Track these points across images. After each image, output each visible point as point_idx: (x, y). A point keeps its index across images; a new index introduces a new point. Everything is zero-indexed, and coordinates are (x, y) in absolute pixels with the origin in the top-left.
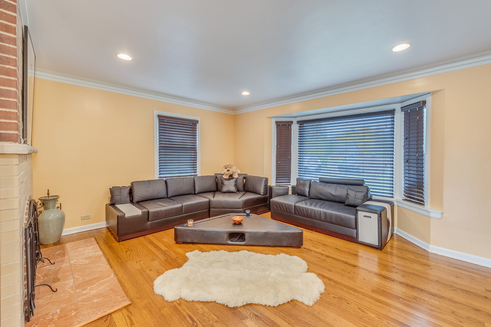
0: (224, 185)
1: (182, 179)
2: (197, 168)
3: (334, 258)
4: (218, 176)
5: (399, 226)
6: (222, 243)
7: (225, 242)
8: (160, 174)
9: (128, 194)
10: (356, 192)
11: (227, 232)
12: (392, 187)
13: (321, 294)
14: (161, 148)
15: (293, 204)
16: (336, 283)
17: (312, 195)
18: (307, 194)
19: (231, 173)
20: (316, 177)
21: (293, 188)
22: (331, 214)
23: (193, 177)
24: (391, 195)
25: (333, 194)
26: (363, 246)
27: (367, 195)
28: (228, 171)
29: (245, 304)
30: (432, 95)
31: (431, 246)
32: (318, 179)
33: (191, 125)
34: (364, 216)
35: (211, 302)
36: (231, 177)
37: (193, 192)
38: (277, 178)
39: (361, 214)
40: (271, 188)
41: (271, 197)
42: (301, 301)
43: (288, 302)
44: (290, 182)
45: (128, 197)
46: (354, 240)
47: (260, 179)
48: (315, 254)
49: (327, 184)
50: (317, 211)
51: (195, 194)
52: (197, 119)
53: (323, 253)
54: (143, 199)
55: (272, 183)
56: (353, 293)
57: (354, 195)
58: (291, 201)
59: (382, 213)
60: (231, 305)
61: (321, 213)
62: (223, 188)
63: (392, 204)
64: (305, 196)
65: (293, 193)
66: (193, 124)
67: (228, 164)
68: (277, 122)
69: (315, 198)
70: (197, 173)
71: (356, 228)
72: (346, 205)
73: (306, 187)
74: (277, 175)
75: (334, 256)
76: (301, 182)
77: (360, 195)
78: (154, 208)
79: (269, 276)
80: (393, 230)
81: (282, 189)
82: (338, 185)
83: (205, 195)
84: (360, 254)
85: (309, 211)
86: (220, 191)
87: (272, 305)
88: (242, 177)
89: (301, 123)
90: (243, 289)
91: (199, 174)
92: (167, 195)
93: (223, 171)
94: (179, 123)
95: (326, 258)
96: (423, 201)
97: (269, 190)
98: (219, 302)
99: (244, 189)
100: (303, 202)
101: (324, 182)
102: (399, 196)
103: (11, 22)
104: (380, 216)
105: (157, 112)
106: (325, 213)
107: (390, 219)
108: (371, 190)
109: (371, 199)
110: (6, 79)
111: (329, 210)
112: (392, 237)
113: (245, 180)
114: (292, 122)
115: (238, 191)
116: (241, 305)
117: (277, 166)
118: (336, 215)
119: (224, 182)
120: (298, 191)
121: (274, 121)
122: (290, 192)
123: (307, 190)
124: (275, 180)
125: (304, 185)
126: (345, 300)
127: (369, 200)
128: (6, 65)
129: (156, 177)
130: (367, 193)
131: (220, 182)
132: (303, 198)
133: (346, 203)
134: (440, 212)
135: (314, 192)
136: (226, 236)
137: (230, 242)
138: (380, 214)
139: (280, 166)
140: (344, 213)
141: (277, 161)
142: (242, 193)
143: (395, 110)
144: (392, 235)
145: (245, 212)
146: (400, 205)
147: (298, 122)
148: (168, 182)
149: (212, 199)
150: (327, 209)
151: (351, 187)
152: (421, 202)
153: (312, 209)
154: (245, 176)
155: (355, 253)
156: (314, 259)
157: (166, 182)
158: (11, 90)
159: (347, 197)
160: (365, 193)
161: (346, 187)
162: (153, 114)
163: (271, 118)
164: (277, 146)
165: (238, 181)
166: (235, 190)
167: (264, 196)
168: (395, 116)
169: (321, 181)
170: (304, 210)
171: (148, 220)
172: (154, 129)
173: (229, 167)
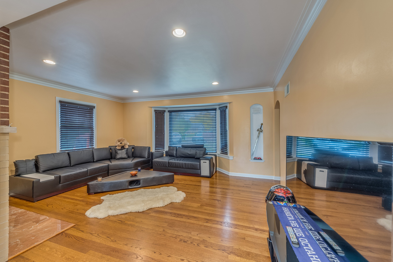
0: (117, 153)
1: (83, 151)
2: (94, 142)
3: (190, 185)
4: (112, 148)
5: (219, 167)
6: (124, 188)
7: (126, 188)
8: (61, 148)
9: (34, 165)
10: (200, 151)
11: (128, 181)
12: (216, 148)
13: (184, 198)
14: (62, 127)
15: (167, 161)
16: (191, 193)
17: (178, 155)
18: (175, 155)
19: (123, 144)
20: (180, 145)
21: (166, 152)
22: (188, 163)
23: (92, 149)
24: (216, 152)
25: (189, 153)
26: (203, 178)
27: (205, 152)
28: (121, 143)
29: (148, 209)
30: (229, 104)
31: (230, 173)
32: (181, 146)
33: (89, 110)
34: (204, 162)
35: (128, 213)
36: (123, 148)
37: (93, 161)
38: (156, 147)
39: (202, 161)
40: (152, 154)
41: (152, 159)
42: (175, 202)
43: (170, 204)
44: (164, 149)
45: (33, 168)
46: (199, 175)
47: (145, 148)
48: (180, 184)
49: (186, 148)
50: (181, 163)
51: (94, 162)
52: (93, 105)
53: (185, 183)
54: (49, 169)
55: (153, 150)
56: (198, 195)
57: (199, 152)
58: (166, 159)
59: (211, 160)
60: (141, 211)
61: (183, 164)
62: (117, 156)
63: (216, 156)
64: (174, 156)
65: (166, 156)
66: (91, 109)
67: (121, 138)
68: (155, 111)
69: (180, 157)
70: (94, 146)
71: (200, 169)
72: (195, 159)
73: (174, 151)
74: (155, 145)
75: (190, 184)
76: (171, 148)
77: (202, 152)
78: (63, 173)
79: (158, 196)
80: (216, 169)
81: (160, 153)
82: (191, 148)
83: (103, 162)
84: (202, 181)
85: (177, 163)
86: (115, 159)
87: (162, 206)
88: (131, 147)
89: (170, 112)
90: (145, 204)
91: (95, 147)
92: (70, 164)
93: (117, 143)
94: (78, 107)
95: (186, 185)
96: (227, 153)
97: (151, 155)
98: (133, 211)
99: (133, 156)
100: (173, 159)
101: (184, 147)
102: (219, 152)
103: (6, 52)
104: (210, 161)
105: (58, 99)
106: (185, 164)
107: (215, 163)
108: (207, 150)
109: (207, 154)
110: (3, 86)
111: (187, 162)
112: (216, 172)
113: (133, 149)
114: (165, 111)
115: (129, 157)
116: (146, 210)
117: (156, 139)
118: (191, 164)
119: (117, 152)
120: (170, 154)
121: (153, 109)
122: (164, 155)
123: (175, 152)
124: (155, 148)
125: (173, 150)
126: (194, 197)
127: (206, 155)
128: (3, 78)
129: (58, 150)
130: (205, 151)
131: (114, 152)
132: (172, 157)
133: (195, 158)
134: (232, 157)
135: (179, 154)
136: (127, 184)
137: (130, 187)
138: (210, 160)
139: (157, 139)
140: (194, 162)
141: (156, 136)
142: (132, 159)
143: (216, 108)
144: (216, 171)
145: (137, 169)
146: (219, 156)
147: (169, 111)
148: (70, 154)
149: (110, 164)
150: (186, 162)
151: (198, 149)
152: (226, 154)
153: (178, 162)
154: (133, 146)
155: (200, 181)
156: (180, 186)
157: (68, 154)
158: (6, 94)
159: (196, 154)
160: (204, 151)
161: (195, 149)
162: (56, 100)
163: (152, 107)
164: (156, 126)
165: (129, 150)
166: (126, 157)
167: (148, 159)
168: (216, 112)
169: (182, 147)
170: (174, 163)
171: (60, 182)
172: (56, 112)
173: (122, 140)
